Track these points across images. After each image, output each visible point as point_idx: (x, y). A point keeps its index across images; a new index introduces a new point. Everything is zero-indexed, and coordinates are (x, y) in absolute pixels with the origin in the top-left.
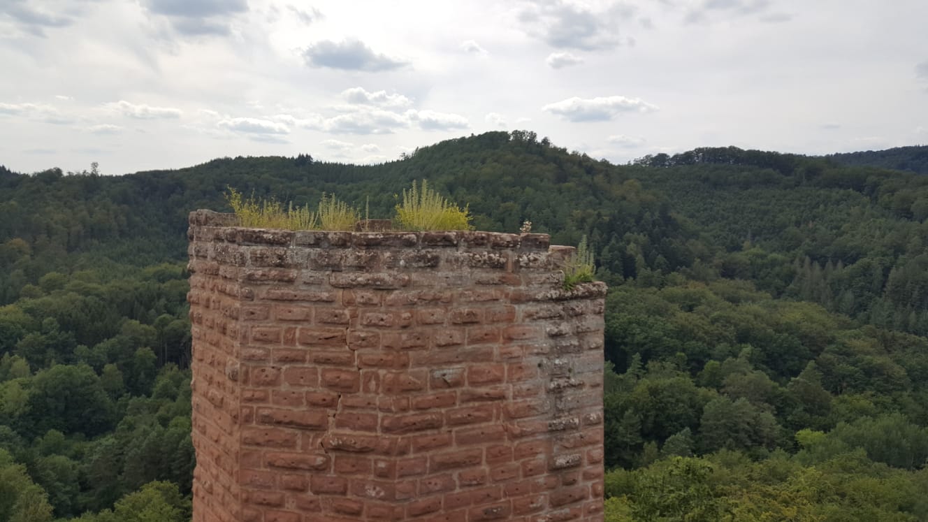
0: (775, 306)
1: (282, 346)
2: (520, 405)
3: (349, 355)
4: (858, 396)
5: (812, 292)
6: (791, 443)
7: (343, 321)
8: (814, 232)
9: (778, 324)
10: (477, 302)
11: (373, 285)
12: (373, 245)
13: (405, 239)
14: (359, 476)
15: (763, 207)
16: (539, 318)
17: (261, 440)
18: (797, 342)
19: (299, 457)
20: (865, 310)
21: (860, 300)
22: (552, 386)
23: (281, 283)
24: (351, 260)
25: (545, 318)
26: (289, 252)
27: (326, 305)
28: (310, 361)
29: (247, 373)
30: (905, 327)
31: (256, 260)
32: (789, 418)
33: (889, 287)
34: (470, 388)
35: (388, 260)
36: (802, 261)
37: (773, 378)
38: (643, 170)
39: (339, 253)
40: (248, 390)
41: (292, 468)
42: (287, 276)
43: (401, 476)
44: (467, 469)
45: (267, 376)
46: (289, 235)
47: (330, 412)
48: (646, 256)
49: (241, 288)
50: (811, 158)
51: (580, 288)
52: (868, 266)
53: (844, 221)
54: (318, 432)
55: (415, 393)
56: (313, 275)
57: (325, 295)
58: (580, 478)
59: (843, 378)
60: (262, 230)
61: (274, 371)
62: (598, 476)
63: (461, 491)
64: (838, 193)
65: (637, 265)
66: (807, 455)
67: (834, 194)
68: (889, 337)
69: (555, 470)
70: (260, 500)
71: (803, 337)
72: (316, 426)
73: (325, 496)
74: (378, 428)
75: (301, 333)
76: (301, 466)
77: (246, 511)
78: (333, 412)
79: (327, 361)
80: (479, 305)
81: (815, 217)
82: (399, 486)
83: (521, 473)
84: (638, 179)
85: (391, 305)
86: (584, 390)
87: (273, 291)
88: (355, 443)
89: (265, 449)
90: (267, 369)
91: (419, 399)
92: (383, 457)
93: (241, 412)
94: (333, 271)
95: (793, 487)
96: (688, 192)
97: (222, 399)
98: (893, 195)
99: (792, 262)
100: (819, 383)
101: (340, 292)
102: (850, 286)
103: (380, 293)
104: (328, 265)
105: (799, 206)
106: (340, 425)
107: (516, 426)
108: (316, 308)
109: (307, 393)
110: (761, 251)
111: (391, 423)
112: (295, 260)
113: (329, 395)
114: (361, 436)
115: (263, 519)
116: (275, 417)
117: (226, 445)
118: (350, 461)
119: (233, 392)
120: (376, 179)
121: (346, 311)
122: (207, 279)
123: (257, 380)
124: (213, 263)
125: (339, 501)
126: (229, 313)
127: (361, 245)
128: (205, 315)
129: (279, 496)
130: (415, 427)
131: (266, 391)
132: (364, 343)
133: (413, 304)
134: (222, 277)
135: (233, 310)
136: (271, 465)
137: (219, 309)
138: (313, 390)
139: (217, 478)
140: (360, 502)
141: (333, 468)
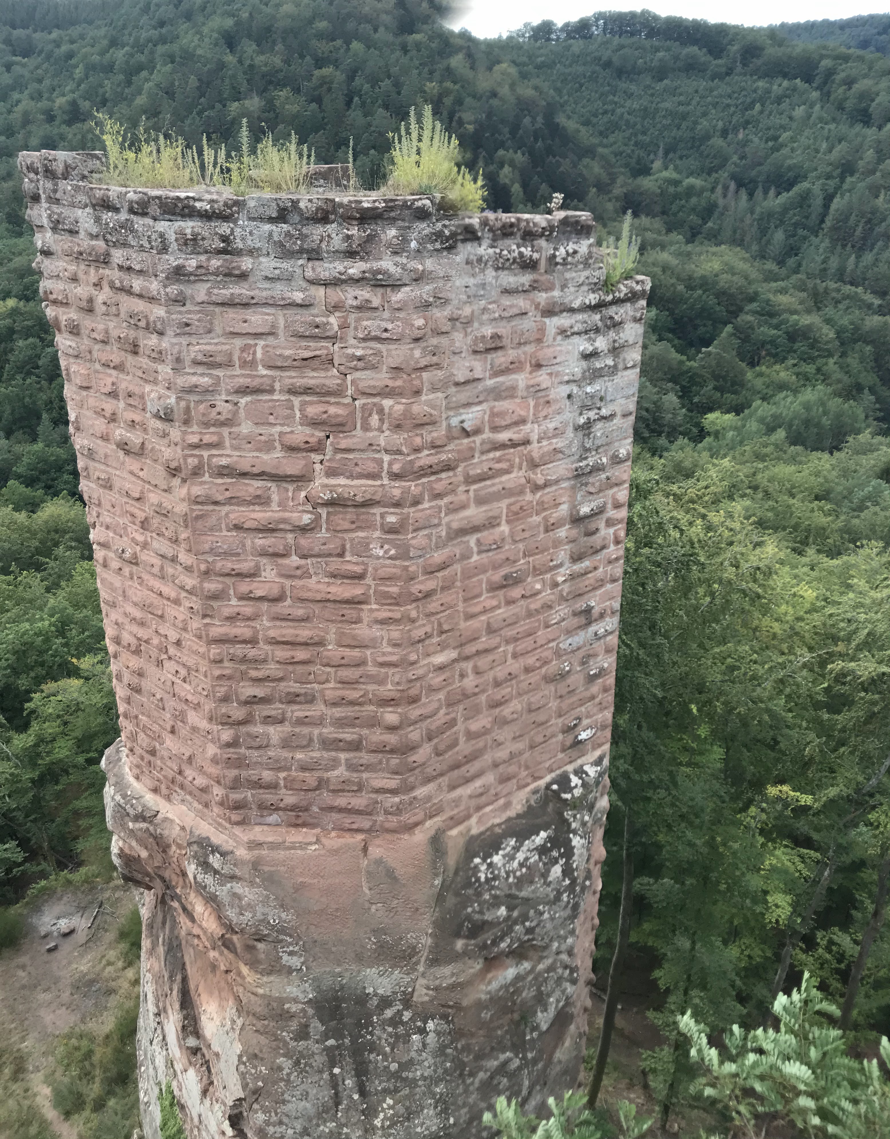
0: (689, 254)
1: (238, 371)
3: (339, 381)
4: (777, 367)
5: (735, 232)
6: (695, 430)
7: (329, 334)
8: (744, 146)
9: (690, 278)
11: (371, 280)
12: (371, 218)
13: (418, 207)
14: (361, 534)
15: (681, 108)
17: (220, 498)
18: (712, 301)
19: (277, 515)
20: (796, 255)
21: (791, 241)
23: (227, 279)
24: (337, 243)
26: (239, 230)
27: (300, 311)
28: (280, 391)
29: (187, 410)
30: (841, 276)
31: (186, 244)
32: (696, 400)
33: (829, 222)
35: (395, 241)
36: (726, 188)
37: (680, 351)
38: (519, 47)
39: (317, 231)
40: (193, 433)
41: (267, 530)
42: (239, 268)
43: (415, 530)
45: (219, 413)
46: (236, 203)
47: (316, 457)
48: (525, 186)
49: (165, 286)
50: (751, 30)
52: (807, 194)
53: (784, 127)
54: (299, 484)
55: (429, 428)
56: (278, 265)
57: (298, 297)
59: (763, 345)
60: (191, 195)
61: (229, 406)
64: (780, 85)
65: (513, 200)
66: (714, 444)
67: (775, 87)
68: (821, 290)
70: (227, 571)
71: (722, 294)
72: (297, 476)
73: (314, 560)
74: (384, 474)
75: (265, 352)
76: (282, 526)
77: (206, 585)
78: (321, 457)
79: (307, 391)
81: (747, 122)
82: (413, 542)
84: (514, 62)
85: (399, 309)
87: (216, 291)
88: (355, 495)
89: (227, 508)
90: (218, 403)
91: (435, 434)
92: (392, 510)
93: (186, 463)
94: (309, 259)
95: (702, 484)
96: (581, 86)
97: (143, 443)
98: (850, 88)
99: (713, 190)
100: (734, 353)
101: (320, 292)
102: (782, 222)
103: (380, 291)
104: (301, 251)
105: (728, 106)
106: (331, 473)
108: (284, 315)
109: (281, 434)
110: (675, 176)
111: (402, 468)
112: (249, 242)
113: (313, 435)
114: (362, 486)
115: (231, 592)
116: (238, 467)
117: (160, 505)
118: (348, 516)
119: (165, 435)
120: (100, 22)
121: (332, 320)
122: (83, 267)
123: (205, 419)
124: (94, 242)
125: (335, 564)
126: (142, 324)
127: (351, 218)
128: (87, 323)
129: (252, 564)
130: (430, 470)
131: (219, 434)
132: (361, 364)
133: (427, 305)
134: (121, 267)
135: (152, 319)
136: (238, 527)
137: (118, 315)
138: (289, 430)
139: (145, 546)
140: (363, 563)
141: (324, 526)
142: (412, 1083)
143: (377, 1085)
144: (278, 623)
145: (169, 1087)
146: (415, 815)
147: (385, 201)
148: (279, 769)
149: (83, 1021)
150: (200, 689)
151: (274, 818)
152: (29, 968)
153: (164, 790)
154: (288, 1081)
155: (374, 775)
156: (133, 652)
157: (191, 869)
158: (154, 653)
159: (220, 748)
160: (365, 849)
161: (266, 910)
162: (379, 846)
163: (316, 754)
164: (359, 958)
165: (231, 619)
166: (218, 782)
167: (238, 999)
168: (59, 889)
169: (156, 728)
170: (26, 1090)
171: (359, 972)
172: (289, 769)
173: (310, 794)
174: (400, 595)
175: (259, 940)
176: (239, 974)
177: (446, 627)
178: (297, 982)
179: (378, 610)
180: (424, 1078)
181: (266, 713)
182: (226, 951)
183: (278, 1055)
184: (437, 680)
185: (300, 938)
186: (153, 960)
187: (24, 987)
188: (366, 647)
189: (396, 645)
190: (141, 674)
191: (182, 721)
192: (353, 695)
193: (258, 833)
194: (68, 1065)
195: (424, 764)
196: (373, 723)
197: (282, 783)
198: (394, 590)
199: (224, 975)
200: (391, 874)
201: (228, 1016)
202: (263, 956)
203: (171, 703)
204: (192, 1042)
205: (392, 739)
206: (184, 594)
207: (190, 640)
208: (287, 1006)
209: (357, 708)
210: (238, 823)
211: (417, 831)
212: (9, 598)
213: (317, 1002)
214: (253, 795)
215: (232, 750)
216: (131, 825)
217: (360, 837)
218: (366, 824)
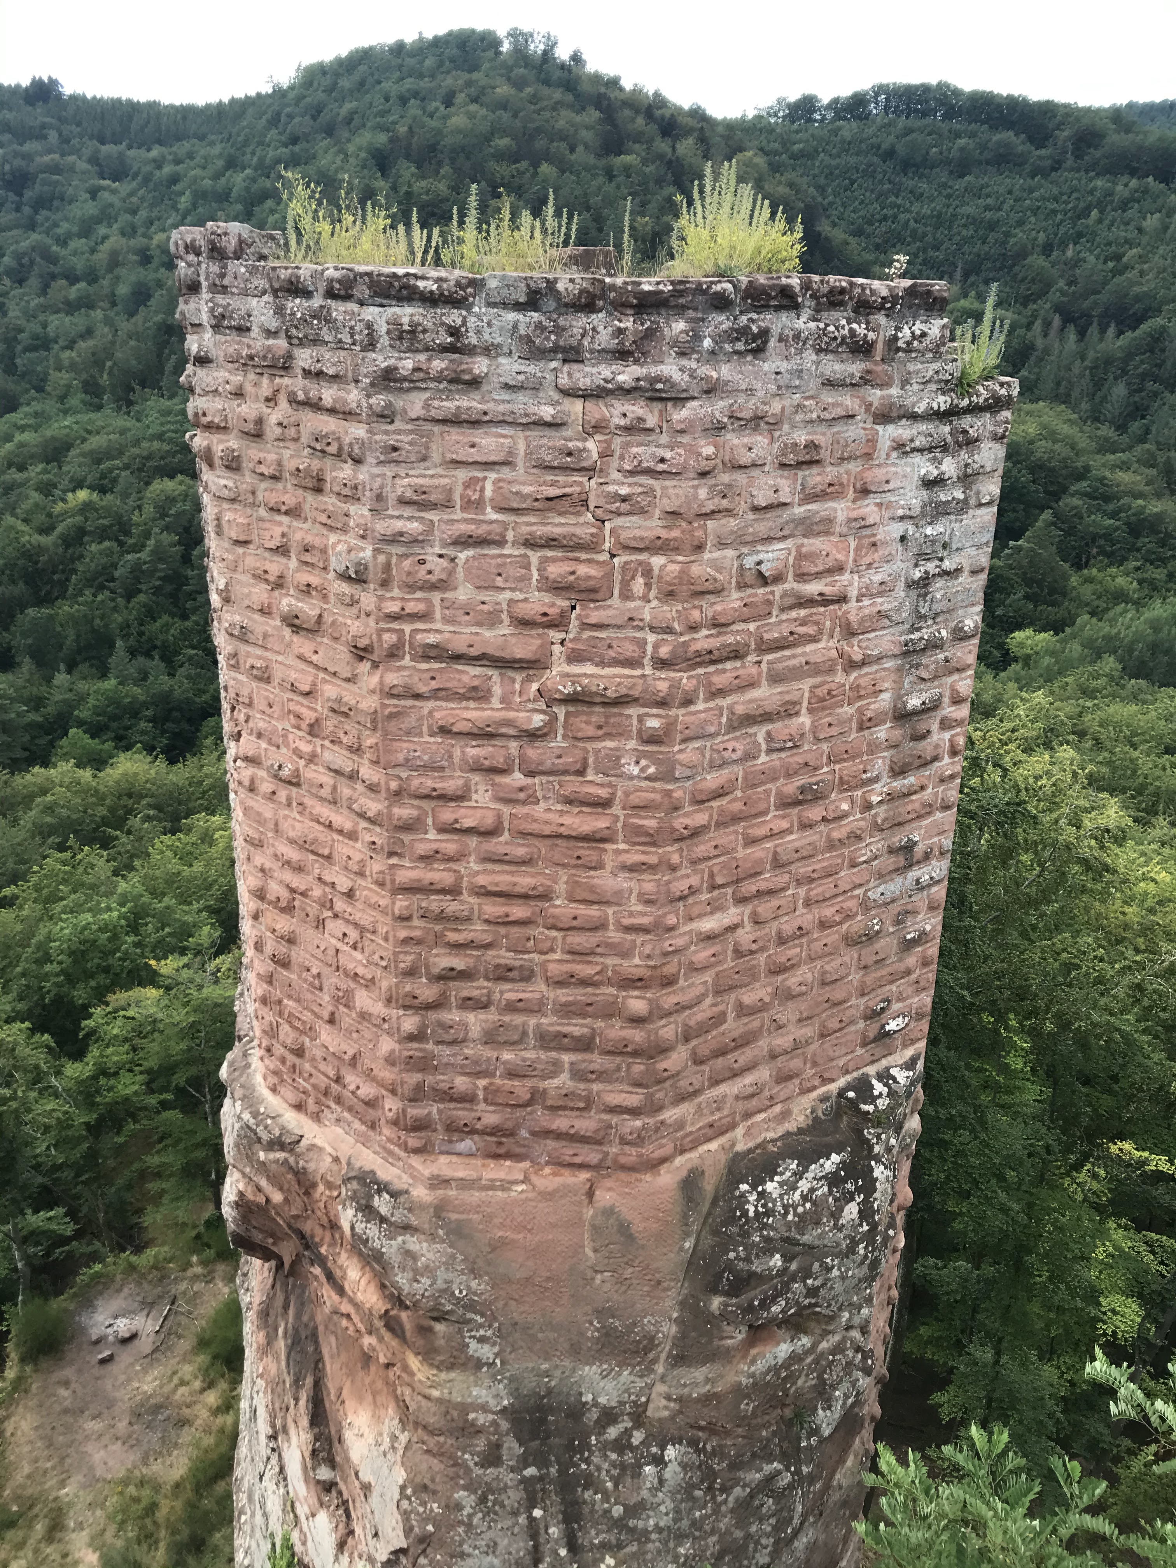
1: (459, 515)
2: (867, 611)
3: (594, 530)
4: (1113, 570)
5: (1058, 384)
6: (997, 654)
7: (585, 464)
8: (1075, 266)
10: (820, 420)
11: (647, 391)
12: (652, 306)
13: (716, 293)
14: (610, 744)
15: (988, 215)
16: (914, 450)
17: (423, 689)
18: (1025, 477)
19: (498, 715)
20: (1143, 417)
21: (1137, 397)
22: (917, 574)
23: (453, 387)
24: (605, 338)
25: (920, 450)
26: (473, 319)
27: (548, 432)
28: (514, 543)
29: (387, 567)
31: (400, 338)
34: (795, 585)
35: (683, 337)
36: (1047, 324)
38: (770, 130)
39: (579, 323)
40: (392, 599)
41: (484, 735)
42: (470, 371)
43: (684, 741)
44: (779, 725)
45: (430, 572)
46: (472, 283)
47: (555, 635)
49: (368, 396)
50: (1086, 110)
51: (981, 389)
52: (1161, 334)
53: (1128, 242)
54: (531, 672)
55: (712, 598)
56: (523, 368)
57: (547, 412)
58: (935, 726)
59: (1094, 540)
60: (412, 271)
61: (444, 562)
62: (959, 723)
63: (767, 759)
64: (1126, 185)
66: (1023, 673)
67: (1120, 188)
69: (902, 716)
70: (425, 792)
71: (1037, 468)
72: (528, 662)
73: (544, 779)
74: (646, 661)
75: (497, 489)
76: (504, 730)
77: (397, 811)
78: (562, 635)
79: (551, 543)
80: (822, 428)
81: (1080, 235)
82: (680, 757)
83: (854, 725)
84: (761, 149)
85: (682, 432)
86: (960, 579)
87: (436, 403)
88: (605, 689)
89: (430, 704)
90: (428, 558)
91: (718, 608)
92: (654, 711)
93: (380, 640)
94: (565, 361)
96: (853, 182)
97: (320, 616)
99: (1029, 326)
100: (1055, 549)
101: (577, 407)
102: (1125, 372)
103: (659, 406)
104: (556, 349)
105: (1054, 212)
106: (575, 657)
107: (856, 648)
108: (526, 438)
109: (511, 601)
110: (977, 306)
111: (672, 652)
112: (486, 336)
113: (553, 605)
114: (615, 676)
115: (430, 821)
116: (450, 646)
117: (339, 700)
118: (594, 719)
119: (353, 602)
120: (213, 137)
121: (591, 445)
122: (252, 376)
123: (410, 580)
124: (271, 342)
125: (572, 785)
126: (333, 449)
127: (626, 305)
128: (252, 452)
129: (460, 782)
130: (711, 658)
131: (428, 601)
132: (625, 507)
133: (720, 428)
134: (307, 373)
135: (347, 440)
136: (444, 731)
137: (296, 440)
138: (521, 596)
139: (312, 758)
140: (610, 785)
141: (561, 732)
142: (643, 1536)
143: (595, 1537)
144: (490, 866)
145: (286, 1539)
146: (662, 1146)
147: (672, 283)
148: (478, 1075)
149: (145, 1461)
150: (376, 957)
151: (466, 1145)
152: (73, 1385)
153: (311, 1106)
154: (469, 1526)
155: (610, 1088)
156: (283, 910)
157: (347, 1216)
158: (313, 909)
159: (399, 1042)
160: (590, 1194)
161: (450, 1276)
162: (610, 1189)
163: (530, 1055)
164: (576, 1351)
165: (426, 859)
166: (393, 1092)
167: (403, 1407)
168: (119, 1277)
169: (307, 1016)
170: (65, 1555)
171: (574, 1370)
172: (493, 1075)
173: (520, 1113)
174: (659, 831)
175: (436, 1319)
176: (406, 1368)
177: (720, 880)
178: (487, 1382)
179: (627, 851)
180: (659, 1529)
181: (465, 993)
182: (387, 1336)
183: (457, 1487)
184: (702, 955)
185: (495, 1319)
186: (268, 1360)
187: (66, 1411)
188: (608, 903)
189: (649, 902)
190: (291, 941)
191: (346, 1006)
192: (586, 970)
193: (444, 1166)
194: (123, 1522)
195: (678, 1073)
196: (611, 1011)
197: (481, 1094)
198: (651, 823)
199: (382, 1372)
200: (624, 1230)
201: (386, 1430)
202: (442, 1342)
203: (332, 980)
204: (324, 1473)
205: (637, 1035)
206: (363, 824)
207: (367, 889)
208: (471, 1416)
209: (590, 990)
210: (416, 1151)
211: (663, 1169)
212: (65, 881)
213: (514, 1412)
214: (440, 1112)
215: (415, 1045)
216: (262, 1155)
217: (584, 1175)
218: (592, 1156)
